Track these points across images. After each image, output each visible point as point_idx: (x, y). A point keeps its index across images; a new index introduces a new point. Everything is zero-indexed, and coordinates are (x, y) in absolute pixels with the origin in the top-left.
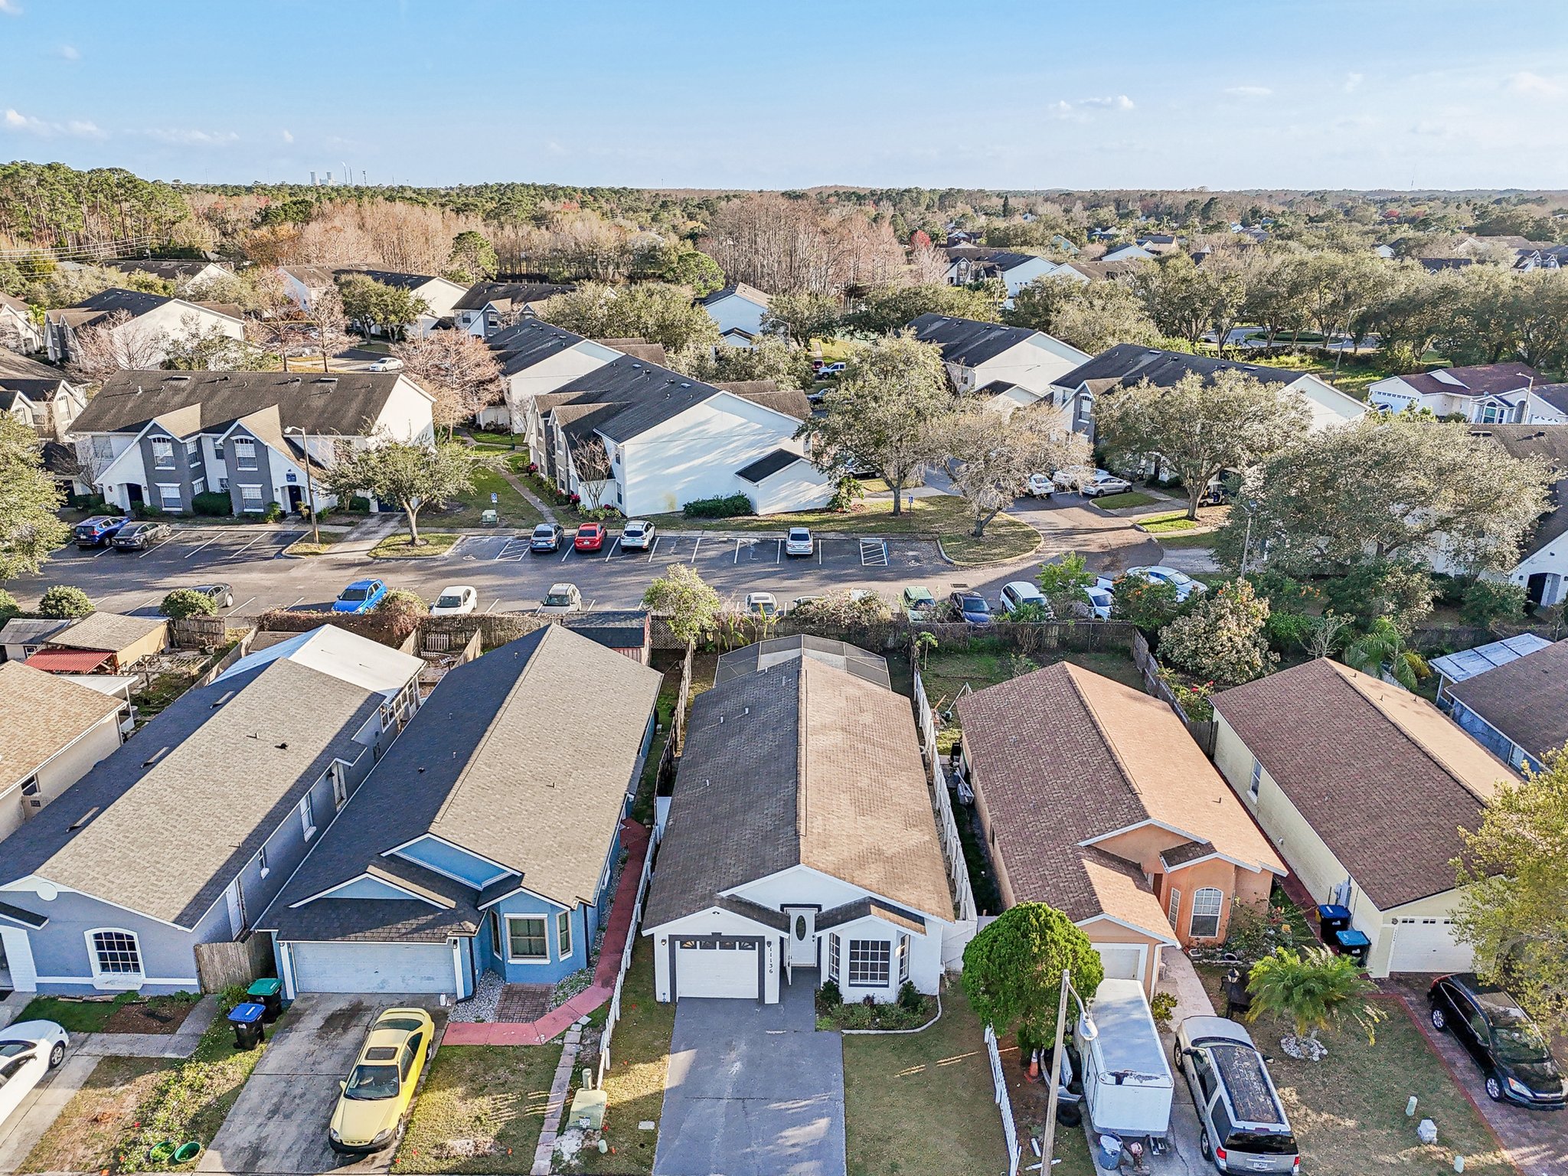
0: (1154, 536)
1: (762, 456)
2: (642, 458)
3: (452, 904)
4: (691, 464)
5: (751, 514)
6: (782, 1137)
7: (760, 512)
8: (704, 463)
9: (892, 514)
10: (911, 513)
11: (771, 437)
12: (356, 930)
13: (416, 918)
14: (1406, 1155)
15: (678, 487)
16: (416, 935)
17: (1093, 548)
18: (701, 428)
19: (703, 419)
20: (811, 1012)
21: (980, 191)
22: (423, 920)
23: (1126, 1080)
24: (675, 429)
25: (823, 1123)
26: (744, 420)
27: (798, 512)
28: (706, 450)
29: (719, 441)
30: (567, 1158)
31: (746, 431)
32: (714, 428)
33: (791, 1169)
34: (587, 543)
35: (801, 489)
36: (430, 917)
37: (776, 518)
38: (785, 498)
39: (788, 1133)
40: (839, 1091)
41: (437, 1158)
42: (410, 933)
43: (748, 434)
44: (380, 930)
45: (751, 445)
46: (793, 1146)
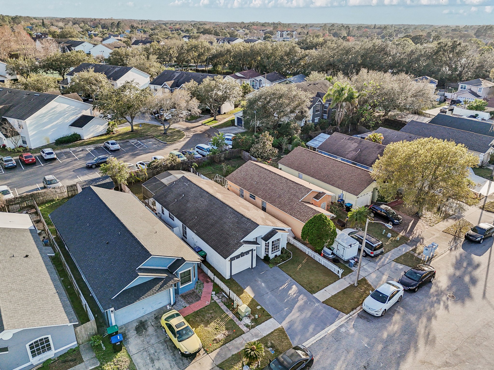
0: (211, 126)
1: (77, 118)
2: (34, 124)
3: (166, 275)
4: (52, 124)
5: (81, 140)
6: (290, 294)
7: (85, 138)
8: (57, 123)
9: (131, 132)
10: (137, 130)
11: (79, 111)
12: (141, 296)
13: (158, 284)
14: (389, 241)
15: (50, 133)
16: (162, 289)
17: (199, 132)
18: (54, 110)
19: (53, 107)
20: (266, 265)
21: (28, 17)
22: (161, 283)
23: (352, 246)
24: (44, 112)
25: (294, 286)
26: (68, 106)
27: (98, 136)
28: (57, 118)
29: (61, 114)
30: (250, 324)
31: (70, 109)
32: (59, 109)
33: (299, 299)
34: (31, 161)
35: (97, 127)
36: (162, 282)
37: (92, 139)
38: (92, 132)
39: (290, 292)
40: (290, 278)
41: (217, 343)
42: (160, 289)
43: (71, 111)
44: (149, 292)
45: (73, 114)
46: (294, 294)
